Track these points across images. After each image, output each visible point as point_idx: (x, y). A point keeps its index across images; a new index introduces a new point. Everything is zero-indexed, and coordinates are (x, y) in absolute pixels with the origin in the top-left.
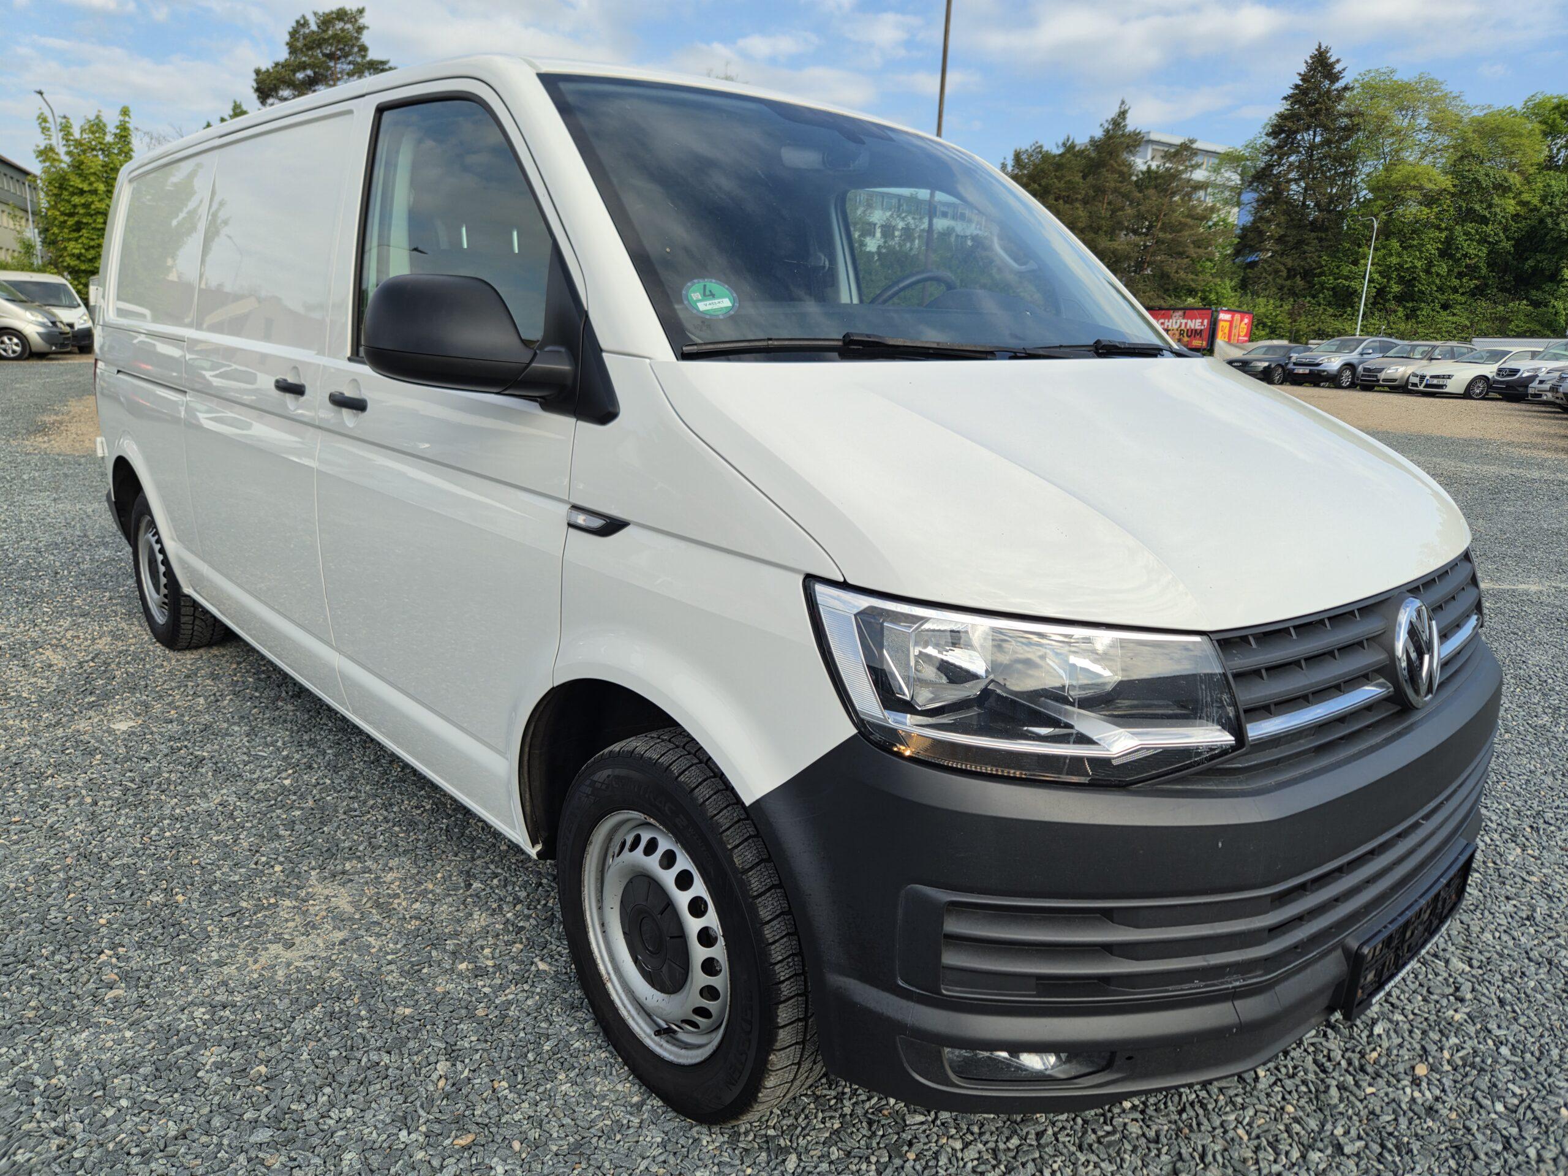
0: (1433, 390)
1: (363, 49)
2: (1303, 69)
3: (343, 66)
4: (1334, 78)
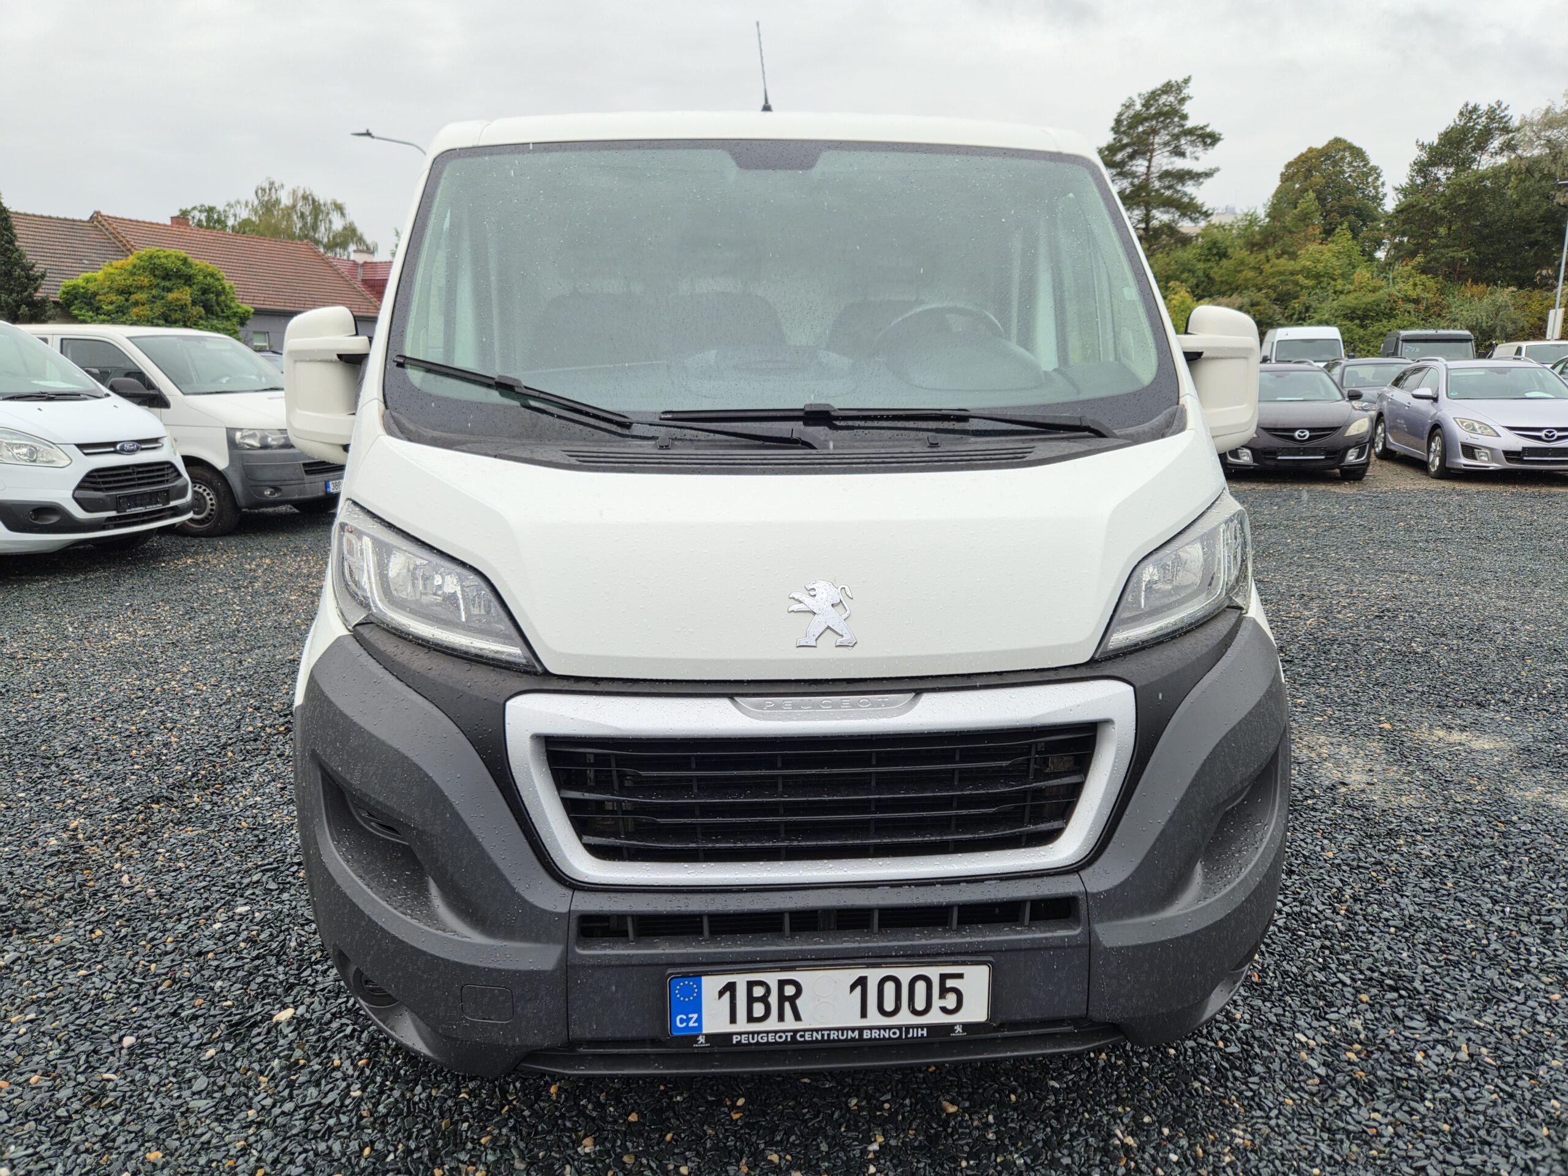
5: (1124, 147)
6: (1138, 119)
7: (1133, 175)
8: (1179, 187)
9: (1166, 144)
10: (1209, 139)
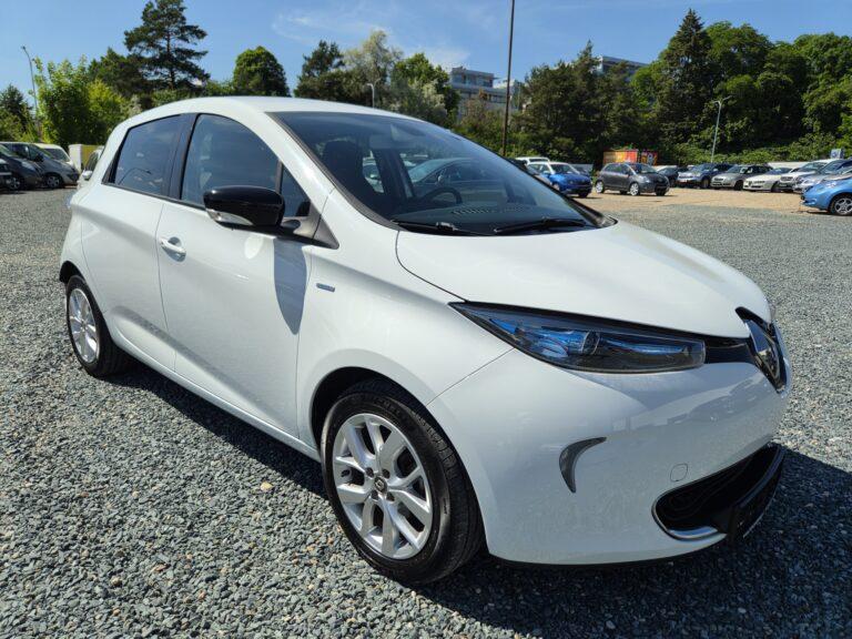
0: (755, 189)
1: (183, 19)
2: (682, 23)
3: (173, 28)
4: (698, 27)
5: (152, 30)
6: (156, 15)
7: (161, 48)
8: (188, 60)
9: (176, 33)
10: (200, 34)
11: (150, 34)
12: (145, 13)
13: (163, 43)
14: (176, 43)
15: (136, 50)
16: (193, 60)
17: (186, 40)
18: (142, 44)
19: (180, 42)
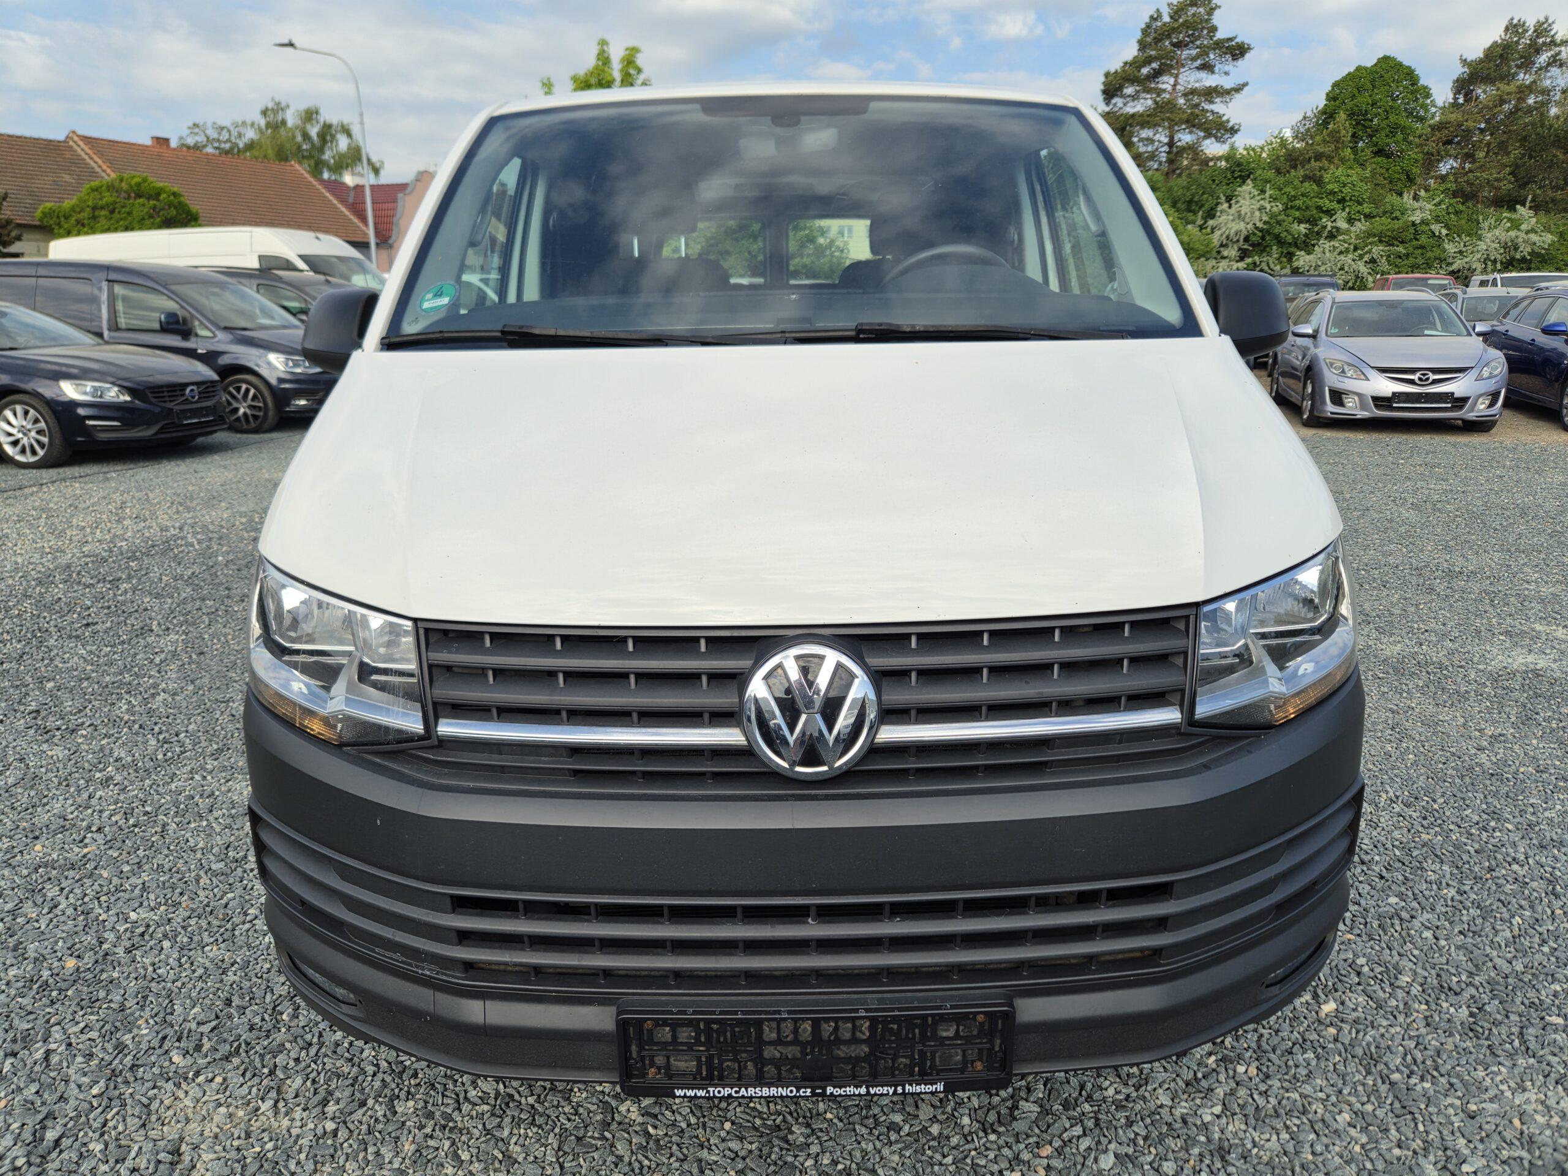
1: (1213, 29)
5: (1148, 61)
6: (1166, 33)
7: (1160, 92)
8: (1206, 105)
9: (1194, 59)
10: (1238, 51)
11: (1145, 71)
12: (1145, 31)
13: (1166, 82)
14: (1192, 78)
15: (1118, 101)
16: (1218, 107)
17: (1207, 67)
18: (1129, 90)
19: (1203, 74)
